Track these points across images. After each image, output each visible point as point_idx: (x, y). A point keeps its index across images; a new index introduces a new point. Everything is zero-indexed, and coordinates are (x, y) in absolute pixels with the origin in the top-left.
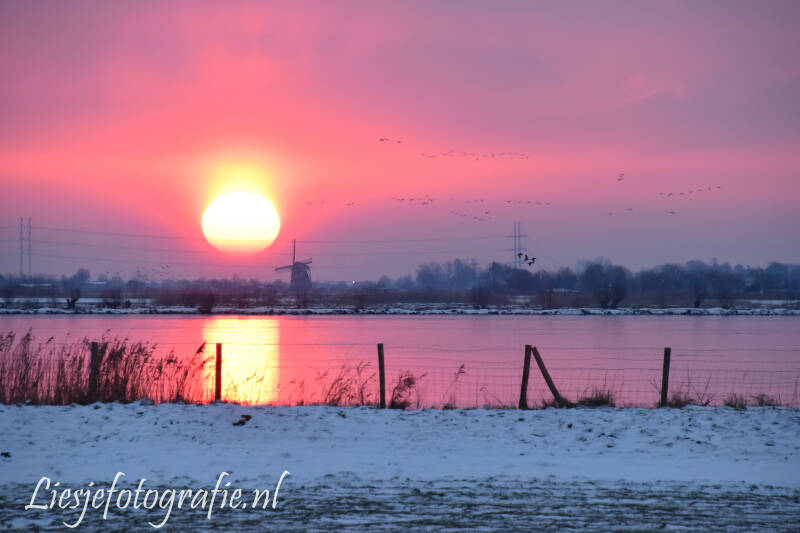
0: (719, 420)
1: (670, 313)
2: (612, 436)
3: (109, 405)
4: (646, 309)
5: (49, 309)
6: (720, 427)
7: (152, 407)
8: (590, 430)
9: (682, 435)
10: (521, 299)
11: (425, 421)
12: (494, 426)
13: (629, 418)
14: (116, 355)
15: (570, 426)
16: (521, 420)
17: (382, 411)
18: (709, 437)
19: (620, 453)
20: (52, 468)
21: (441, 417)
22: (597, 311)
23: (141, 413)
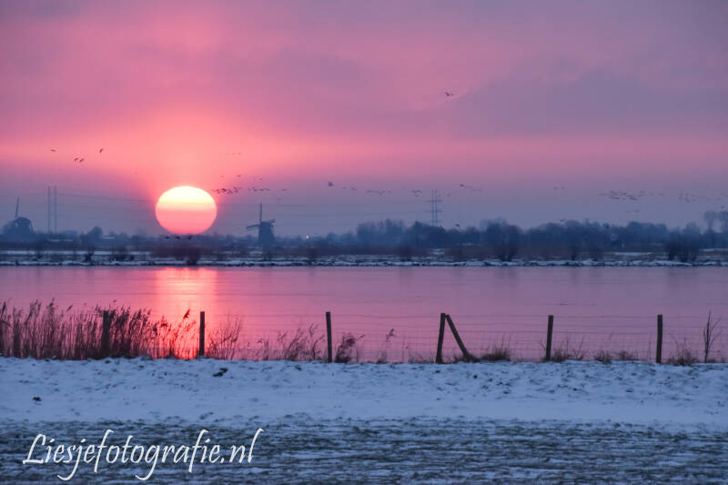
0: (591, 372)
1: (553, 265)
2: (507, 384)
3: (117, 360)
4: (534, 262)
5: (71, 262)
6: (591, 378)
7: (150, 362)
8: (491, 380)
9: (562, 383)
10: (437, 252)
11: (363, 373)
12: (416, 377)
13: (520, 370)
14: (123, 319)
15: (475, 377)
16: (438, 372)
17: (330, 365)
18: (583, 385)
19: (513, 398)
20: (73, 410)
21: (376, 370)
22: (496, 263)
23: (142, 367)
